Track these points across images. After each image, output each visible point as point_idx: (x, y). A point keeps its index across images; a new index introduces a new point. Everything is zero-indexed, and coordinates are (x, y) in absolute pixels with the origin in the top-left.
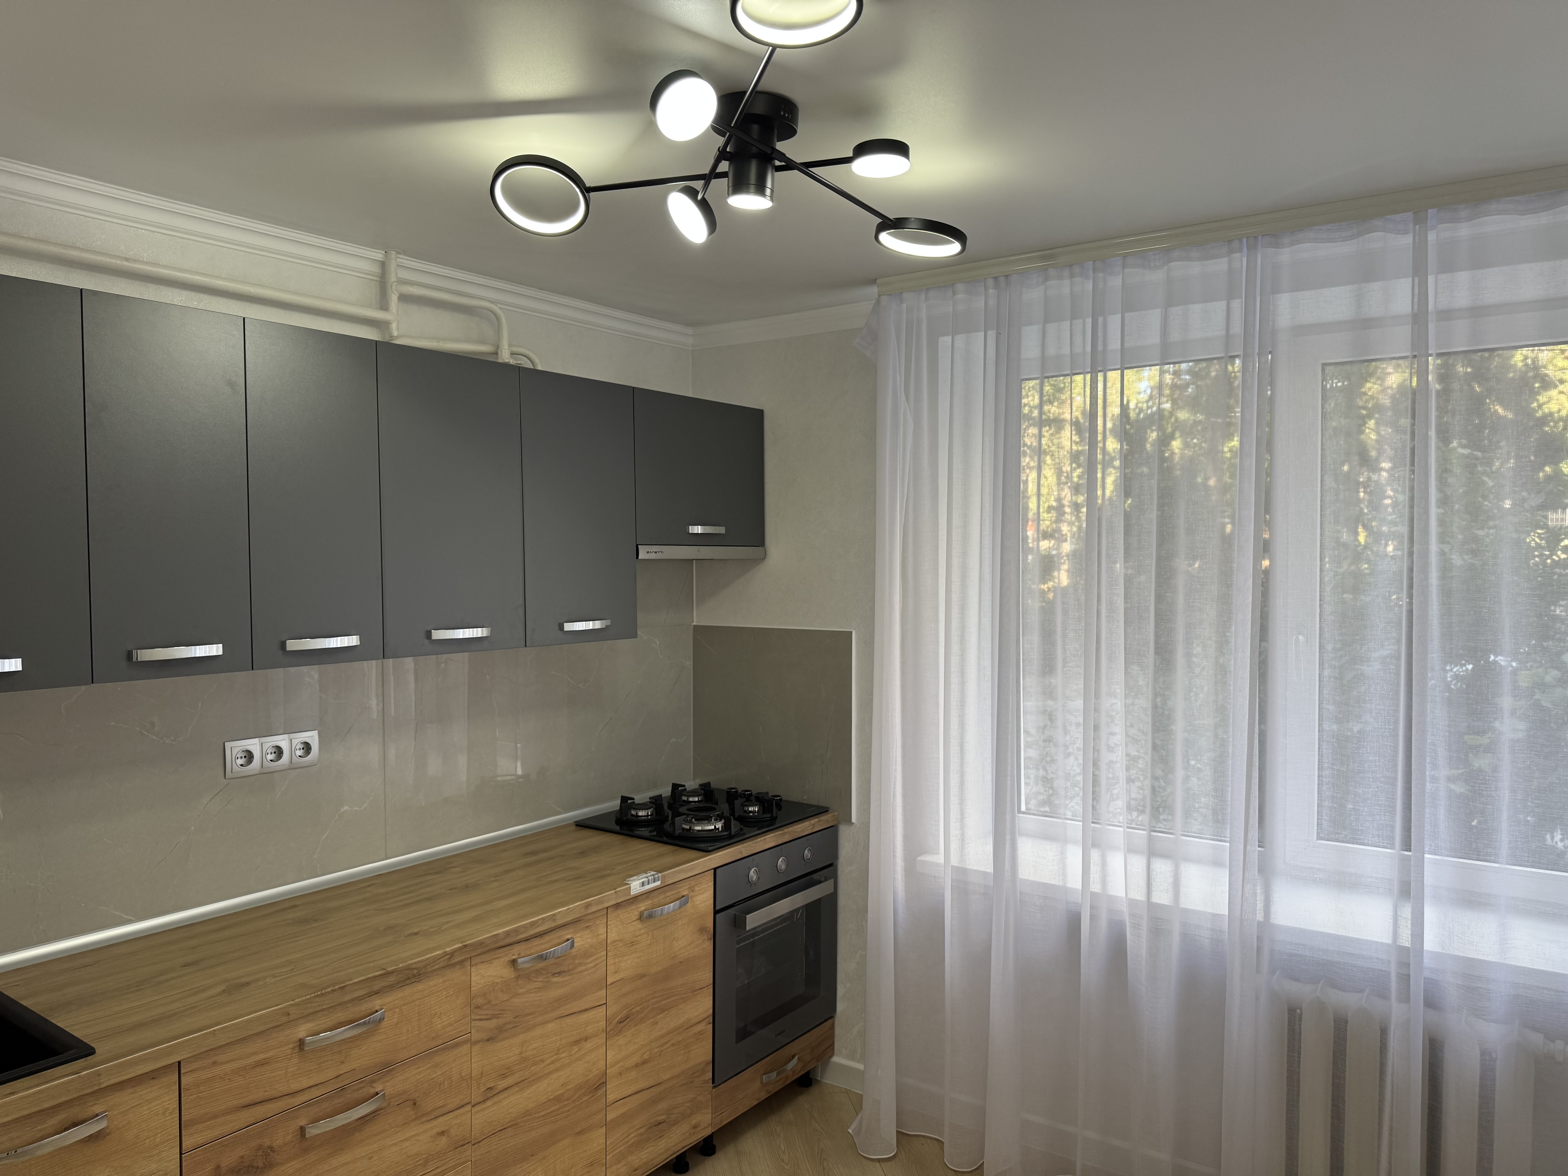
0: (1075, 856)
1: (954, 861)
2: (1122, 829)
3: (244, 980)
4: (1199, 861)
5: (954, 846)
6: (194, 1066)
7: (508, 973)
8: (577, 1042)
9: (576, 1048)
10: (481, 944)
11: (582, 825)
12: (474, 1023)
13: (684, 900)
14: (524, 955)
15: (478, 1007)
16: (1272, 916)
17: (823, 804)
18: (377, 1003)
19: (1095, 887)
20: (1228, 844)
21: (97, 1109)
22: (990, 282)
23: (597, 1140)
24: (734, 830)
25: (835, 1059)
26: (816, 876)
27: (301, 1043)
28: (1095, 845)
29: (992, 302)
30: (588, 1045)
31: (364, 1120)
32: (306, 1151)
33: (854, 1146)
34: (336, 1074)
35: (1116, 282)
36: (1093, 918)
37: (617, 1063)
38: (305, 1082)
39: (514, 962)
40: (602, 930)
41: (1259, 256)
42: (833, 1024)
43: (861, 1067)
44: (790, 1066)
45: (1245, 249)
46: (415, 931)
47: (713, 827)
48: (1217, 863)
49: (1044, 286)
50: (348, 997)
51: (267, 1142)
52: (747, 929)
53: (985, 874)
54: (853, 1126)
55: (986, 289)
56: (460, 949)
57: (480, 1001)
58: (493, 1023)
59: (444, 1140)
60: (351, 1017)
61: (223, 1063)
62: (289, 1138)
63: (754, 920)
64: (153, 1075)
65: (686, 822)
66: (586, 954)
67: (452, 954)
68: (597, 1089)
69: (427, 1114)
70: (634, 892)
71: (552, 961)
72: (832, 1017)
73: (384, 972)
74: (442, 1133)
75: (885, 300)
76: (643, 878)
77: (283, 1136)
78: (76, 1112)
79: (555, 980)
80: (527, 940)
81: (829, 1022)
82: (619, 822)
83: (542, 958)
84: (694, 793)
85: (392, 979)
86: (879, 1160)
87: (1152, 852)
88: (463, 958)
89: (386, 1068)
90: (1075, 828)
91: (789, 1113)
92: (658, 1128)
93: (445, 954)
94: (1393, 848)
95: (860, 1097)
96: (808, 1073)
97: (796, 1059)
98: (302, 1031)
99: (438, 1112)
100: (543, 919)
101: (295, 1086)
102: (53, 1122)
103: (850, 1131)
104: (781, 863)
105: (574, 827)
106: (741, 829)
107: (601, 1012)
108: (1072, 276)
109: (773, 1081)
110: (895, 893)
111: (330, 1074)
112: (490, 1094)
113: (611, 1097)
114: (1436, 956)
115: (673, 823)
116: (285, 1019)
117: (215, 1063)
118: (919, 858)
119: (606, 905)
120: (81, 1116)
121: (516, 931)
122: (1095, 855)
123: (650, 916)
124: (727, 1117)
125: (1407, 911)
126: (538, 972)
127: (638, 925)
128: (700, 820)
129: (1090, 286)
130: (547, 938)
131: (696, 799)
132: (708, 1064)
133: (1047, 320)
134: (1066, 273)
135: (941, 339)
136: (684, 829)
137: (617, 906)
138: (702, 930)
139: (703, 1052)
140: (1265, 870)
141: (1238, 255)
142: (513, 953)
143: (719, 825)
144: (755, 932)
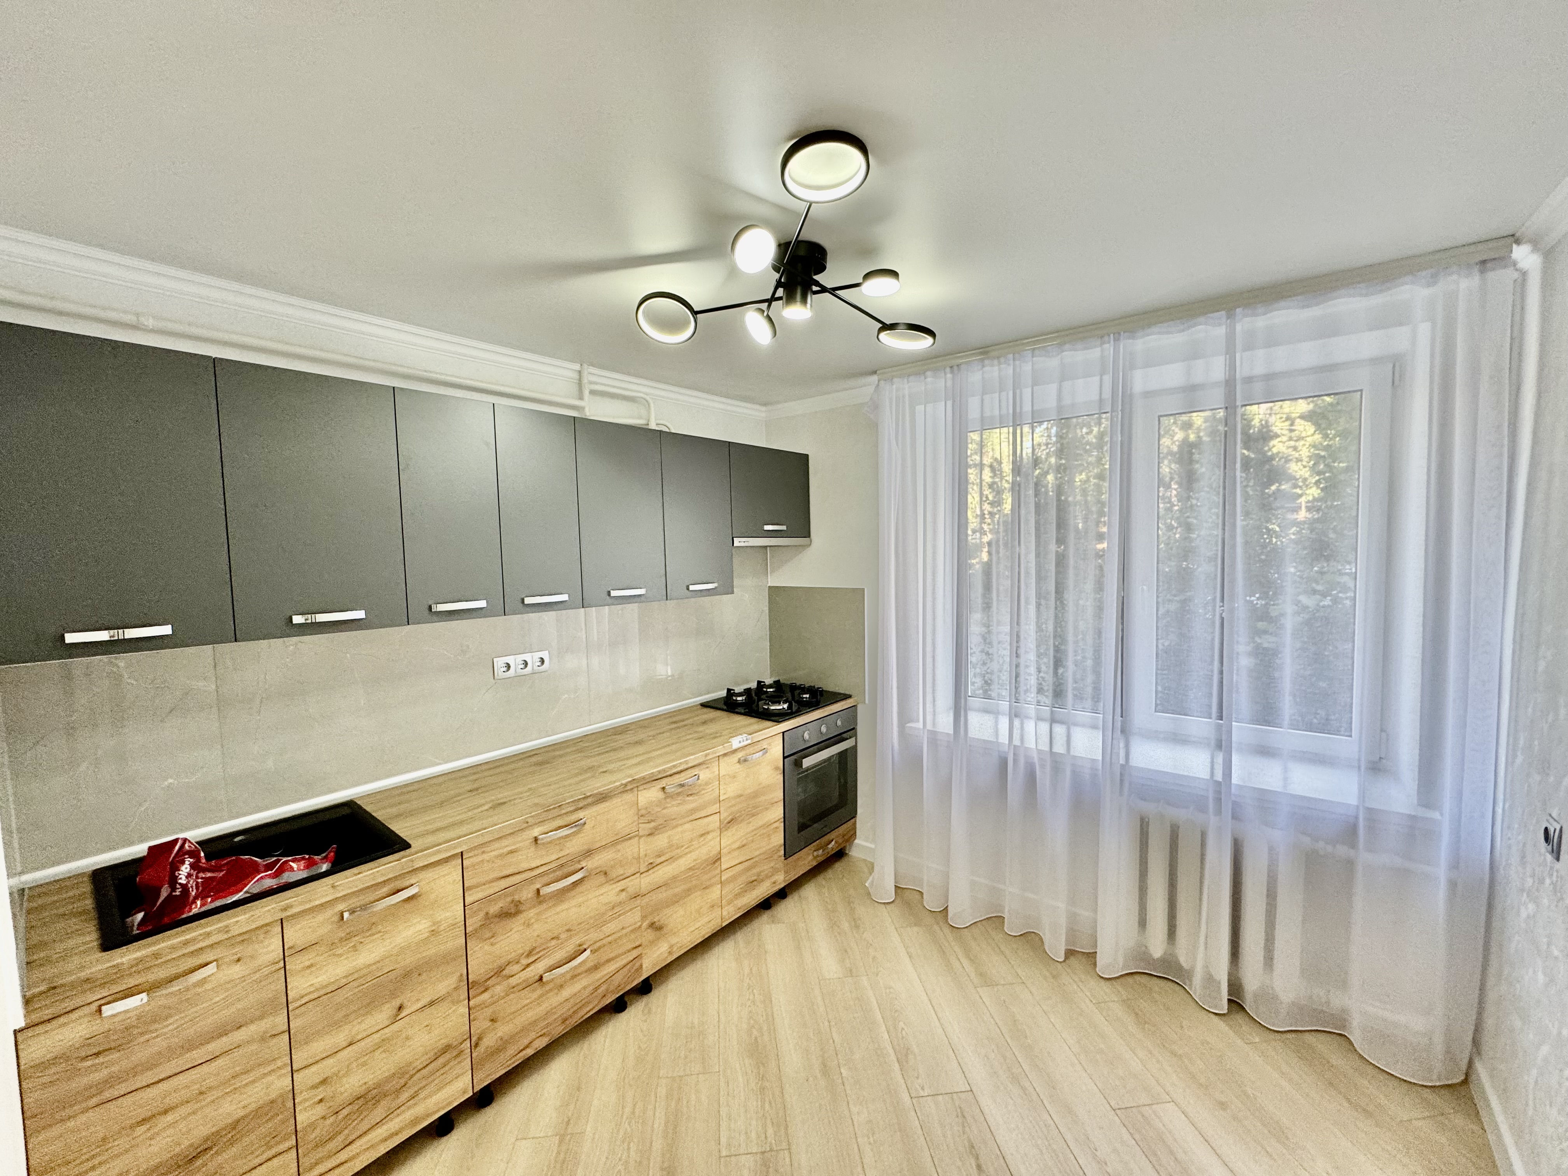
0: (1004, 722)
1: (929, 727)
2: (1033, 706)
3: (502, 801)
4: (1083, 726)
5: (929, 718)
6: (470, 854)
7: (661, 795)
8: (702, 835)
9: (702, 839)
10: (644, 778)
11: (704, 705)
12: (640, 825)
13: (765, 751)
14: (671, 784)
15: (642, 816)
16: (1130, 761)
17: (847, 693)
18: (581, 814)
19: (1016, 742)
20: (1101, 716)
21: (412, 882)
22: (948, 369)
23: (715, 893)
24: (794, 709)
25: (856, 841)
26: (844, 735)
27: (536, 839)
28: (1016, 716)
29: (949, 383)
30: (710, 836)
31: (575, 884)
32: (540, 903)
33: (869, 894)
34: (557, 857)
35: (1027, 368)
36: (1015, 761)
37: (727, 846)
38: (538, 863)
39: (663, 788)
40: (716, 769)
41: (1121, 346)
42: (855, 821)
43: (873, 846)
44: (830, 846)
45: (1112, 342)
46: (605, 769)
47: (781, 707)
48: (1094, 727)
49: (981, 371)
50: (564, 811)
51: (517, 897)
52: (804, 767)
53: (948, 734)
54: (869, 881)
55: (945, 374)
56: (630, 782)
57: (643, 812)
58: (653, 824)
59: (624, 894)
60: (565, 823)
61: (488, 852)
62: (530, 896)
63: (807, 762)
64: (446, 860)
65: (765, 704)
66: (707, 784)
67: (626, 785)
68: (716, 861)
69: (613, 880)
70: (735, 747)
71: (686, 788)
72: (854, 817)
73: (584, 796)
74: (623, 890)
75: (882, 382)
76: (739, 738)
77: (527, 894)
78: (399, 884)
79: (688, 798)
80: (671, 775)
81: (853, 820)
82: (726, 703)
83: (682, 785)
84: (770, 686)
85: (590, 800)
86: (884, 903)
87: (1053, 721)
88: (632, 787)
89: (589, 853)
90: (1005, 705)
91: (829, 873)
92: (752, 884)
93: (622, 784)
94: (1210, 718)
95: (872, 864)
96: (841, 849)
97: (833, 843)
98: (536, 832)
99: (621, 878)
100: (681, 763)
101: (534, 865)
102: (385, 890)
103: (867, 885)
104: (824, 729)
105: (700, 707)
106: (799, 708)
107: (717, 817)
108: (1000, 364)
109: (821, 855)
110: (893, 747)
111: (554, 857)
112: (652, 866)
113: (724, 867)
114: (1240, 787)
115: (758, 705)
116: (526, 825)
117: (483, 852)
118: (908, 725)
119: (718, 754)
120: (403, 886)
121: (664, 770)
122: (1017, 722)
123: (745, 761)
124: (793, 876)
125: (1220, 759)
126: (678, 794)
127: (738, 766)
128: (774, 703)
129: (1010, 371)
130: (683, 774)
131: (772, 690)
132: (781, 846)
133: (984, 393)
134: (996, 362)
135: (917, 407)
136: (764, 708)
137: (725, 755)
138: (777, 768)
139: (778, 839)
140: (1125, 731)
141: (1107, 345)
142: (663, 783)
143: (786, 706)
144: (808, 769)
